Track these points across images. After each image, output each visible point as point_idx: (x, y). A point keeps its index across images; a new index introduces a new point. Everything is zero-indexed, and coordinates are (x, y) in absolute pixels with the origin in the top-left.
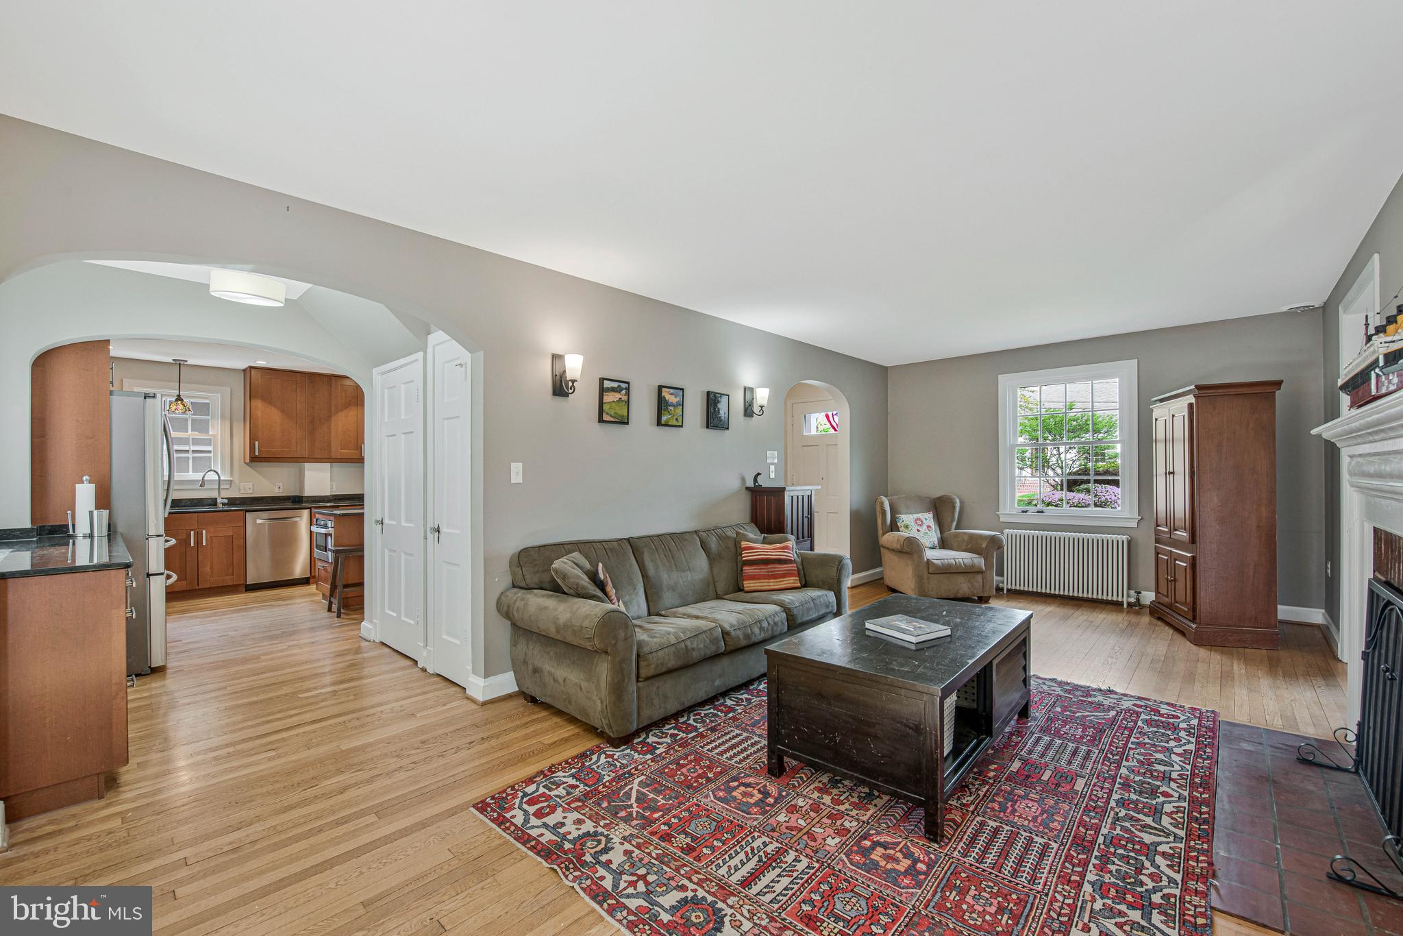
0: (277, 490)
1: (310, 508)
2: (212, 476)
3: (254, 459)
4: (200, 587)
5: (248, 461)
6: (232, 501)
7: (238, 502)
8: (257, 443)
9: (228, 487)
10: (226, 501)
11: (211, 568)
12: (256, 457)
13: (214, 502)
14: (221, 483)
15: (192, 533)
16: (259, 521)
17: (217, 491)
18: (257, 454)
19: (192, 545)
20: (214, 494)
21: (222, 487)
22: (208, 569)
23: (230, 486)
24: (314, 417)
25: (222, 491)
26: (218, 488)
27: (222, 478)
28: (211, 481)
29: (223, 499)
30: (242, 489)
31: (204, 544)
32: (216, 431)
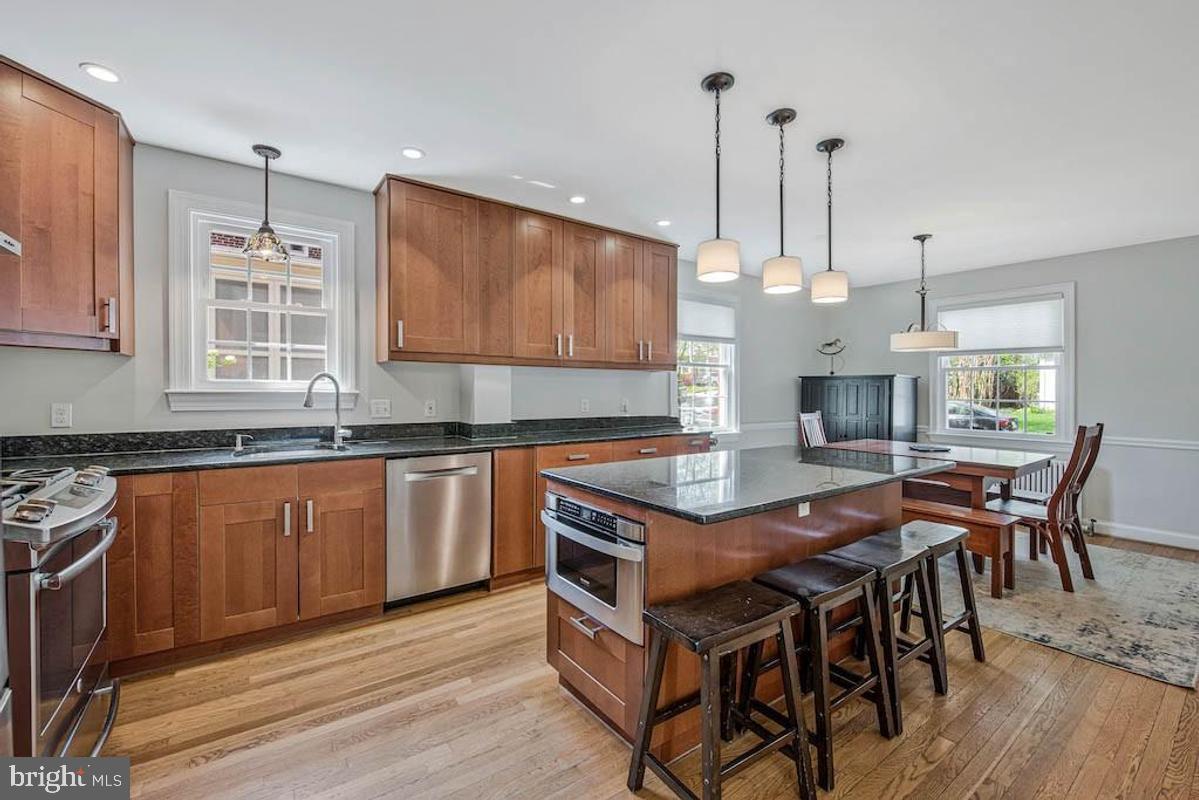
0: (426, 412)
1: (492, 450)
2: (324, 386)
3: (397, 354)
4: (304, 616)
5: (385, 358)
6: (359, 435)
7: (368, 435)
8: (400, 324)
9: (351, 406)
10: (348, 433)
11: (324, 576)
12: (399, 351)
13: (327, 433)
14: (341, 398)
15: (287, 506)
17: (334, 414)
18: (401, 344)
19: (287, 532)
20: (328, 420)
21: (342, 406)
22: (317, 579)
23: (355, 405)
24: (488, 282)
25: (341, 414)
26: (335, 407)
27: (343, 389)
28: (324, 396)
29: (343, 427)
30: (373, 409)
31: (310, 529)
32: (333, 303)
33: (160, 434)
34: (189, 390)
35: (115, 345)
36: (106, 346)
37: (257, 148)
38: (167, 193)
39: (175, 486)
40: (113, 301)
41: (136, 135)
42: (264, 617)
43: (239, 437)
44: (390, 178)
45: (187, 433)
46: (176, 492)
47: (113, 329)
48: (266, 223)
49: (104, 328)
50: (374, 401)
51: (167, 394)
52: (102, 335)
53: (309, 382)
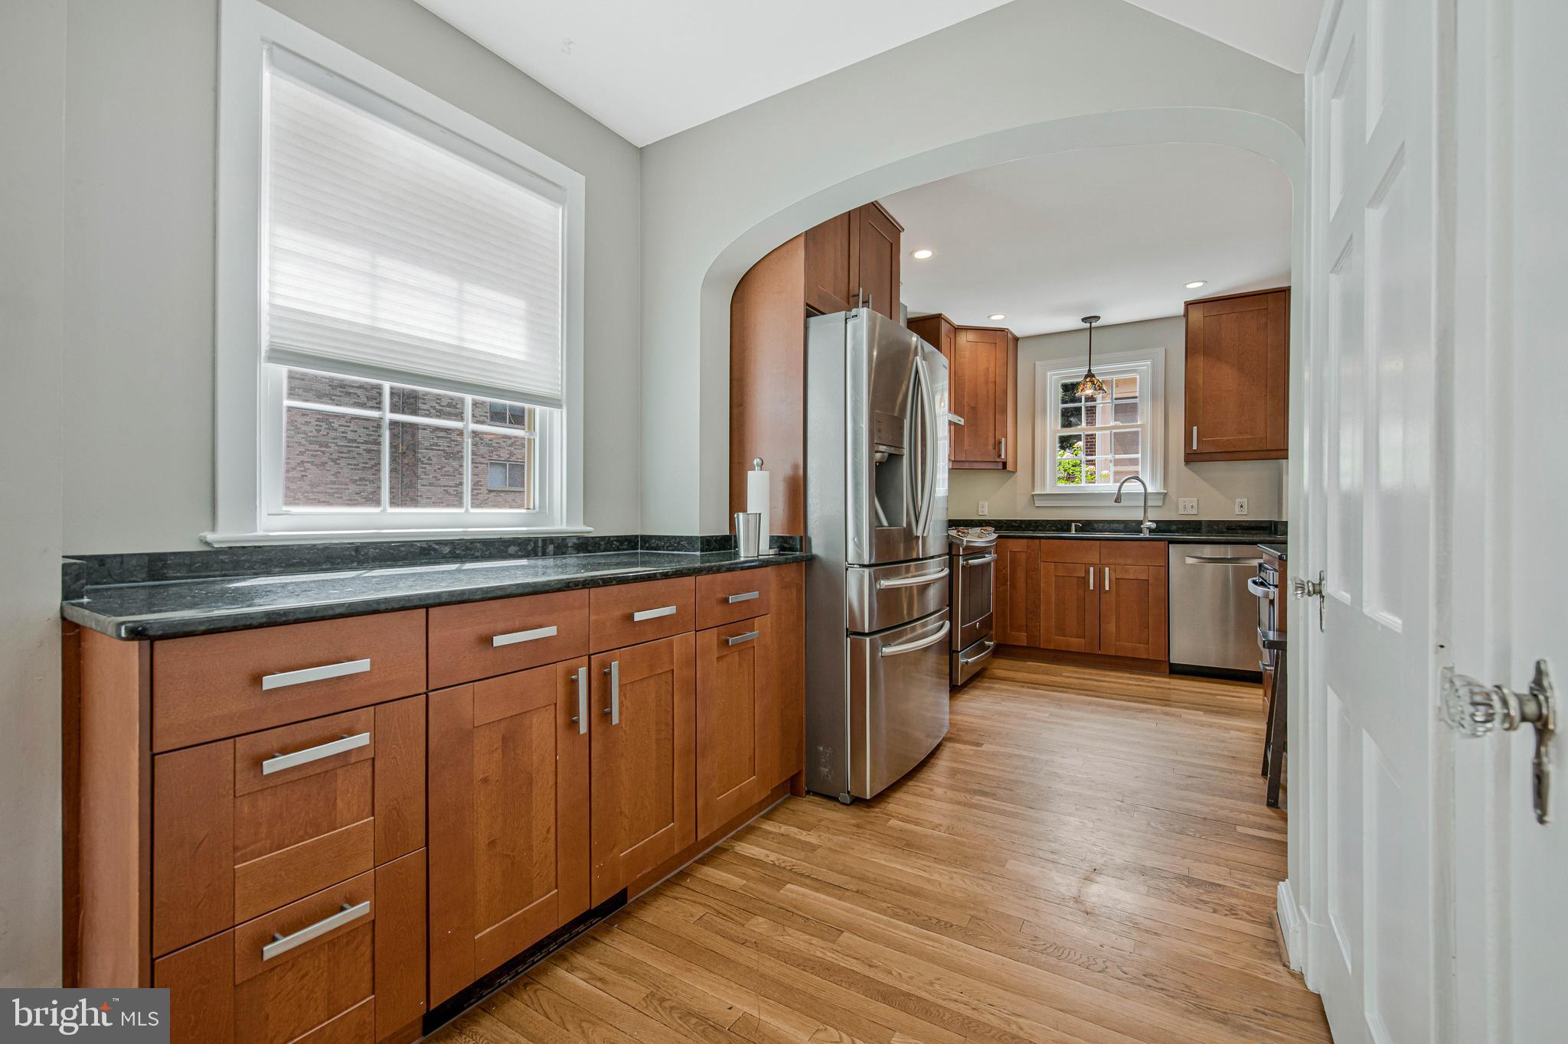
0: (1237, 510)
2: (1133, 487)
3: (1193, 456)
4: (1102, 652)
5: (1183, 459)
6: (1163, 526)
7: (1174, 527)
8: (1195, 428)
9: (1158, 503)
10: (1154, 526)
11: (1117, 627)
12: (1195, 453)
13: (1135, 526)
14: (1149, 497)
15: (1092, 569)
16: (1190, 561)
17: (1142, 511)
18: (1196, 446)
19: (1092, 588)
20: (1138, 515)
21: (1149, 503)
22: (1113, 627)
23: (1162, 503)
25: (1149, 510)
26: (1143, 504)
27: (1150, 490)
28: (1132, 496)
29: (1150, 521)
30: (1181, 507)
31: (1107, 588)
32: (1145, 419)
33: (1029, 521)
34: (1045, 493)
35: (1005, 465)
36: (1000, 466)
37: (1084, 320)
38: (1035, 365)
39: (1028, 547)
40: (1003, 439)
41: (1018, 334)
42: (1076, 643)
43: (1073, 524)
44: (1188, 304)
45: (1043, 521)
46: (1029, 551)
47: (1003, 457)
48: (1090, 370)
49: (1000, 456)
50: (1180, 499)
51: (1033, 495)
52: (998, 460)
53: (1119, 484)
